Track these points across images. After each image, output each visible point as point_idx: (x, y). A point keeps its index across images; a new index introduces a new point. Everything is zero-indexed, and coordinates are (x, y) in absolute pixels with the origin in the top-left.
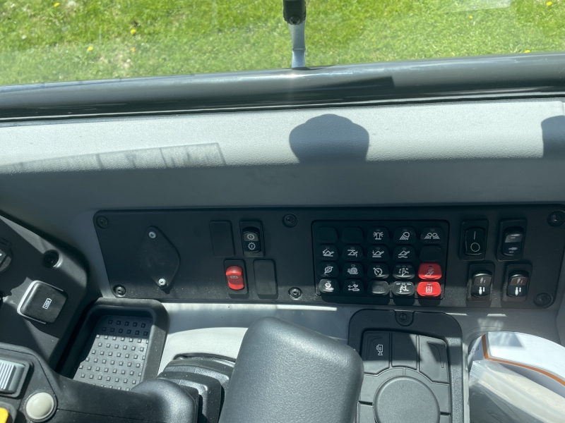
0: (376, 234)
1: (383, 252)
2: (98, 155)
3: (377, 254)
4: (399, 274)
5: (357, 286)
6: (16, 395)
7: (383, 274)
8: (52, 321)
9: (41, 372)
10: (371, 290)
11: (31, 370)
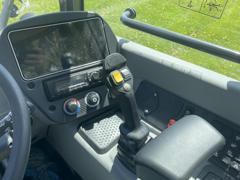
0: (237, 137)
1: (236, 146)
2: (163, 60)
3: (233, 146)
4: (238, 158)
5: (217, 154)
6: (125, 80)
7: (231, 155)
8: (113, 98)
9: (131, 81)
10: (222, 159)
11: (130, 79)
